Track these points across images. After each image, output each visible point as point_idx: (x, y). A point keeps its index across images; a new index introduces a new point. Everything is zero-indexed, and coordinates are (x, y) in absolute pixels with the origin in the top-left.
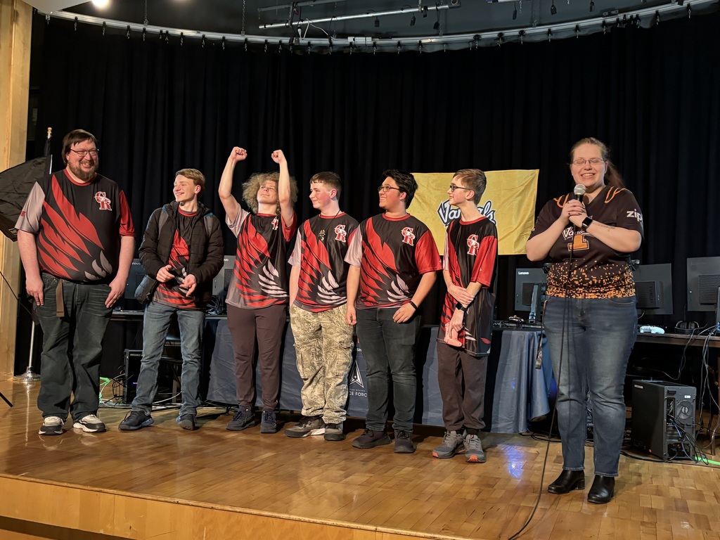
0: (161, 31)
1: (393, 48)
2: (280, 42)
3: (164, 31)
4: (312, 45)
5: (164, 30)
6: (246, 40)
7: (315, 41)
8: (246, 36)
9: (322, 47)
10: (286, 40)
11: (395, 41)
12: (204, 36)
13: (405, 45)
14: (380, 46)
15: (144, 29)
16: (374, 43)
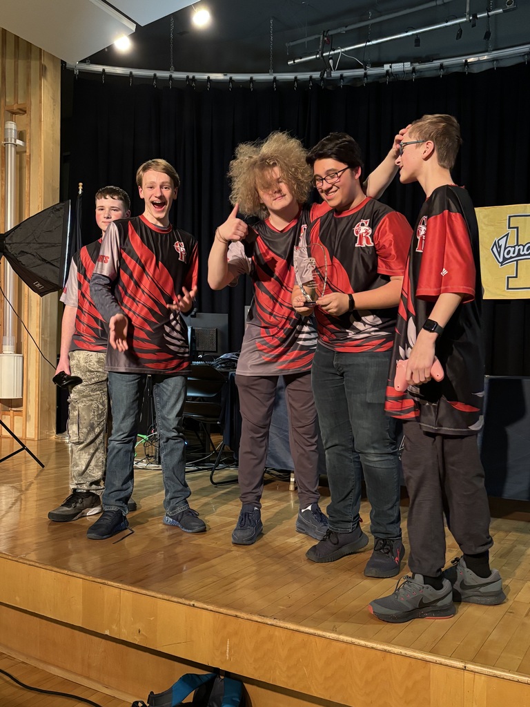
0: (188, 77)
1: (435, 71)
2: (311, 77)
3: (191, 77)
4: (345, 77)
5: (191, 75)
6: (275, 78)
7: (348, 73)
8: (275, 75)
9: (356, 79)
10: (316, 75)
11: (437, 63)
12: (231, 78)
13: (448, 67)
14: (420, 71)
15: (171, 76)
16: (414, 69)
